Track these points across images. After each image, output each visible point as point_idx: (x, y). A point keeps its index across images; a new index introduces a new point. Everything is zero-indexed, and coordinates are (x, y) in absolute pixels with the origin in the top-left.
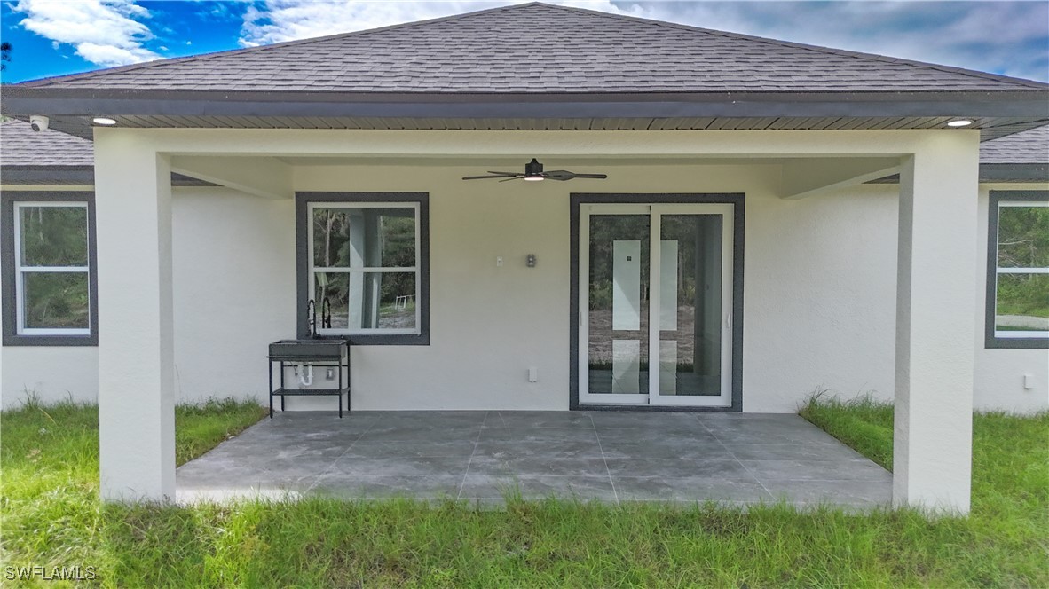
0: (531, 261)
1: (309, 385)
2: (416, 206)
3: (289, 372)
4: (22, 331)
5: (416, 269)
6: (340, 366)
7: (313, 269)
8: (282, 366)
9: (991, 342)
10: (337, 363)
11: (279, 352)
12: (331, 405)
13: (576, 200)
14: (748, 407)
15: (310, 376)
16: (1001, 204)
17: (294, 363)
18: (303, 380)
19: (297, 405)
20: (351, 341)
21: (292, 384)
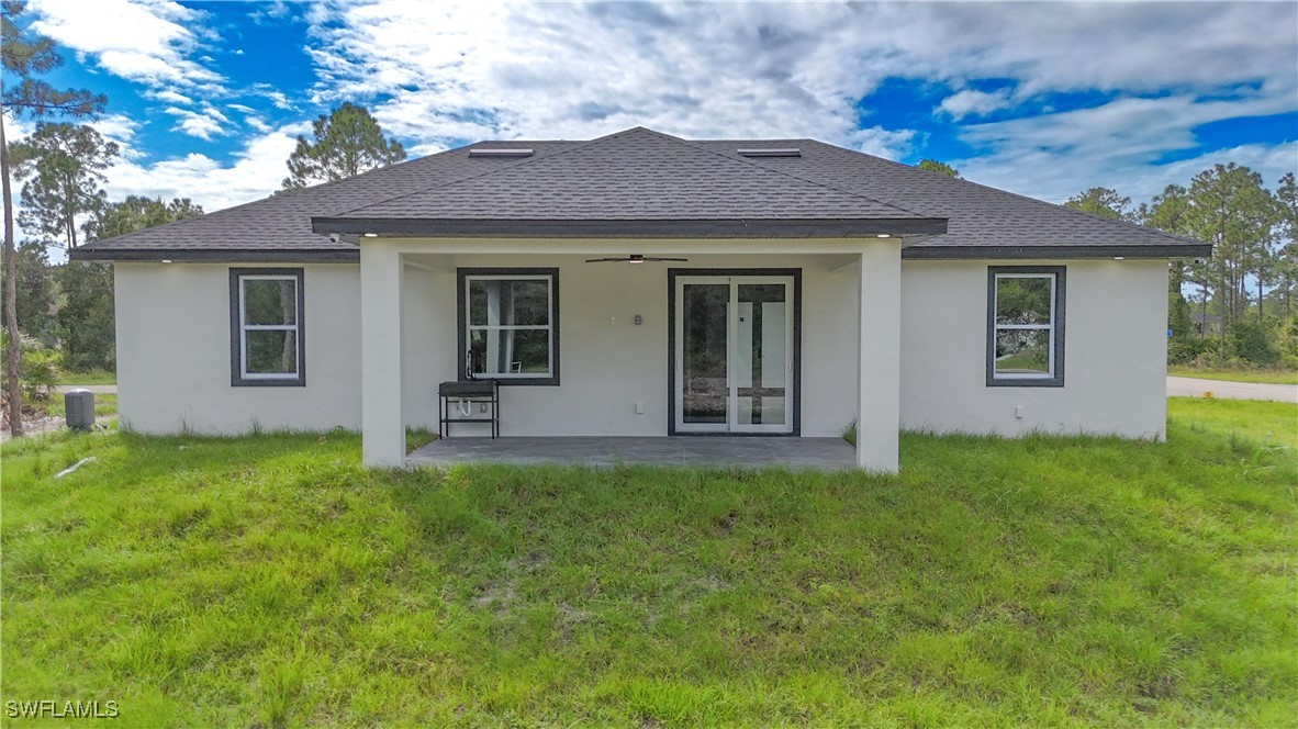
0: (638, 320)
1: (468, 415)
2: (549, 278)
3: (452, 407)
4: (245, 376)
5: (549, 327)
6: (492, 402)
7: (469, 327)
8: (447, 402)
9: (991, 382)
10: (490, 399)
11: (446, 390)
12: (486, 432)
13: (673, 274)
14: (807, 431)
15: (469, 409)
16: (997, 276)
17: (456, 399)
18: (464, 411)
19: (458, 431)
20: (500, 382)
21: (454, 415)
